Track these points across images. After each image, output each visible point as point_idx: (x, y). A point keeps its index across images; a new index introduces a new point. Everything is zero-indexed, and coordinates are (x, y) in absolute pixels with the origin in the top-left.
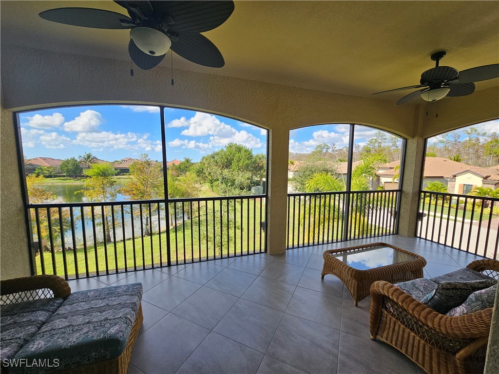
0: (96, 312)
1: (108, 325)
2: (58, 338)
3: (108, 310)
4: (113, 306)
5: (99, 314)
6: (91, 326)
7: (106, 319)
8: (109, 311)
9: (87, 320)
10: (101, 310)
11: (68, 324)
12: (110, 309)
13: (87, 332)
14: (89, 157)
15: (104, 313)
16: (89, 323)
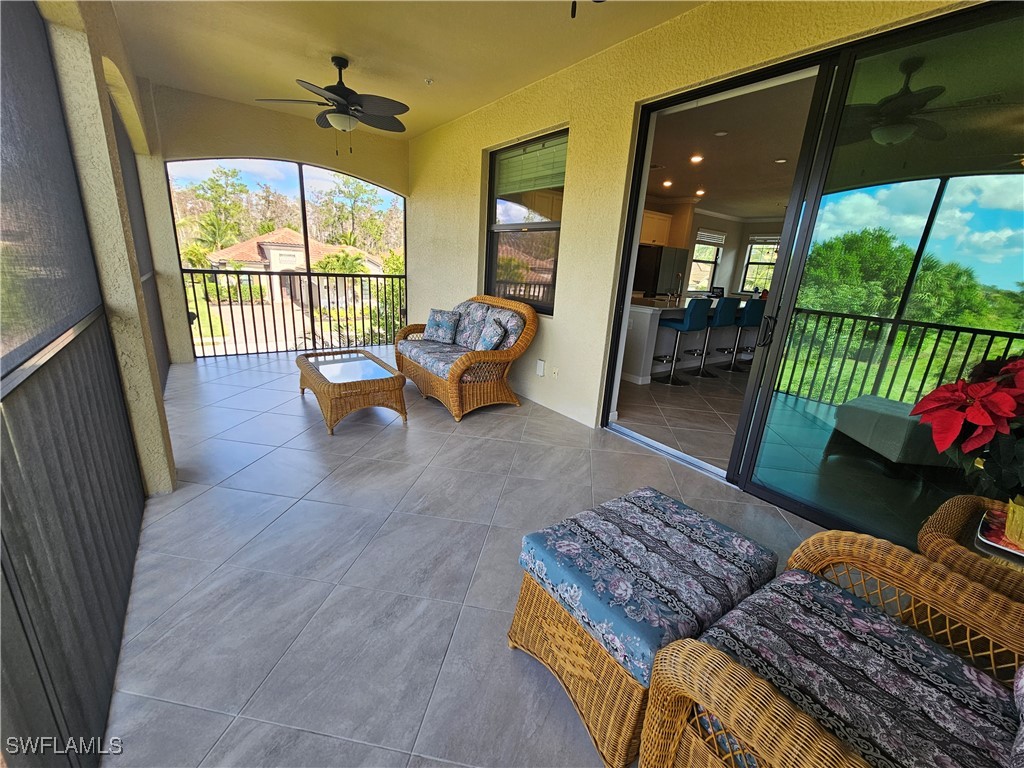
0: (647, 534)
1: (649, 502)
2: (714, 533)
3: (630, 523)
4: (617, 525)
5: (646, 528)
6: (666, 517)
7: (644, 511)
8: (630, 520)
9: (667, 530)
10: (638, 532)
11: (695, 546)
12: (626, 521)
13: (677, 513)
15: (640, 522)
16: (667, 525)
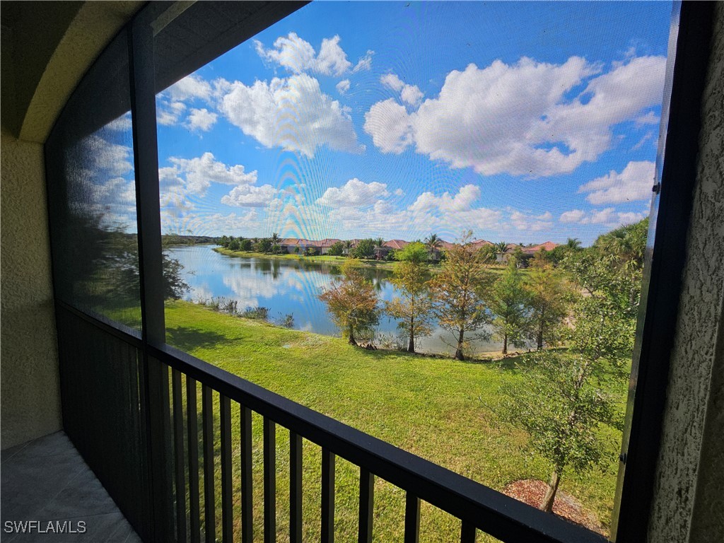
14: (434, 238)
